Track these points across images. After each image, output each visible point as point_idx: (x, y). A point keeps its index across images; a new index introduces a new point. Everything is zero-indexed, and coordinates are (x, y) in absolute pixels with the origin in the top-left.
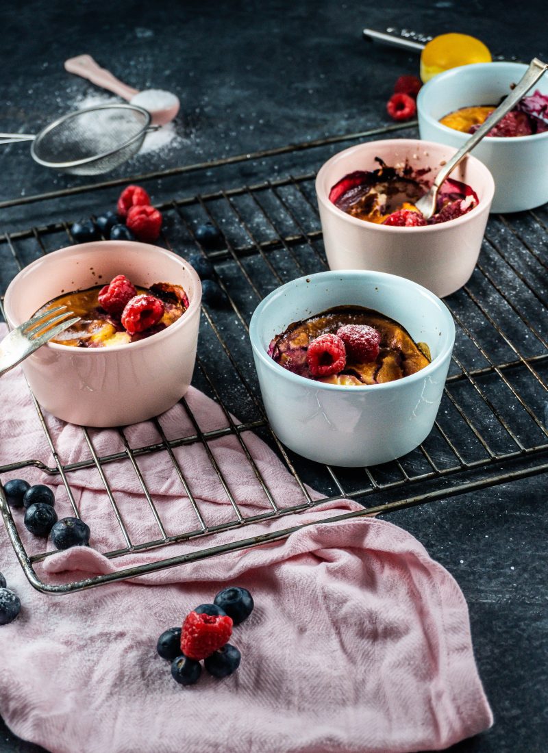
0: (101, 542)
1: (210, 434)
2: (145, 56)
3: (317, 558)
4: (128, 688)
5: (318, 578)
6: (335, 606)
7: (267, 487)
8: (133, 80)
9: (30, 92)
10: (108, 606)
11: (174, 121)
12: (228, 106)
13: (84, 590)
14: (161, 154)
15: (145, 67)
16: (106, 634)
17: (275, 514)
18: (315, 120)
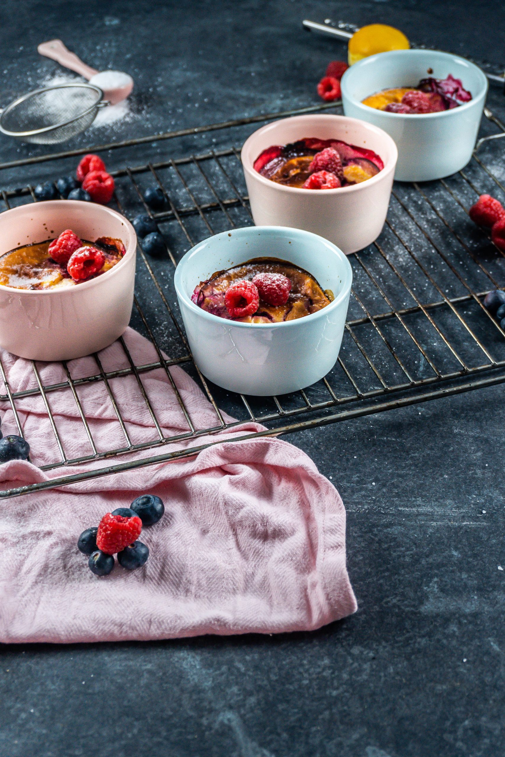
0: (39, 457)
1: (141, 367)
2: (110, 42)
3: (222, 470)
4: (51, 577)
5: (220, 488)
6: (233, 511)
7: (187, 412)
8: (97, 63)
9: (5, 72)
10: (39, 509)
11: (129, 98)
12: (179, 87)
13: (21, 495)
14: (114, 127)
15: (109, 51)
16: (36, 533)
17: (192, 435)
18: (253, 99)
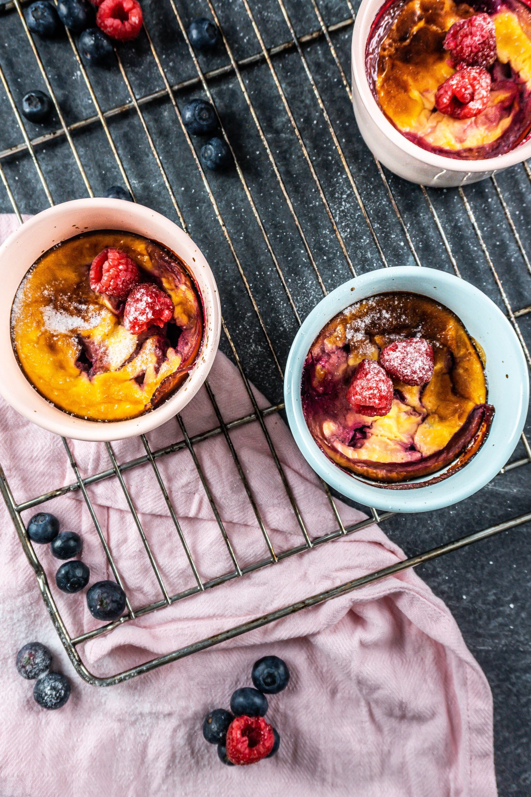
1: (231, 419)
16: (154, 713)
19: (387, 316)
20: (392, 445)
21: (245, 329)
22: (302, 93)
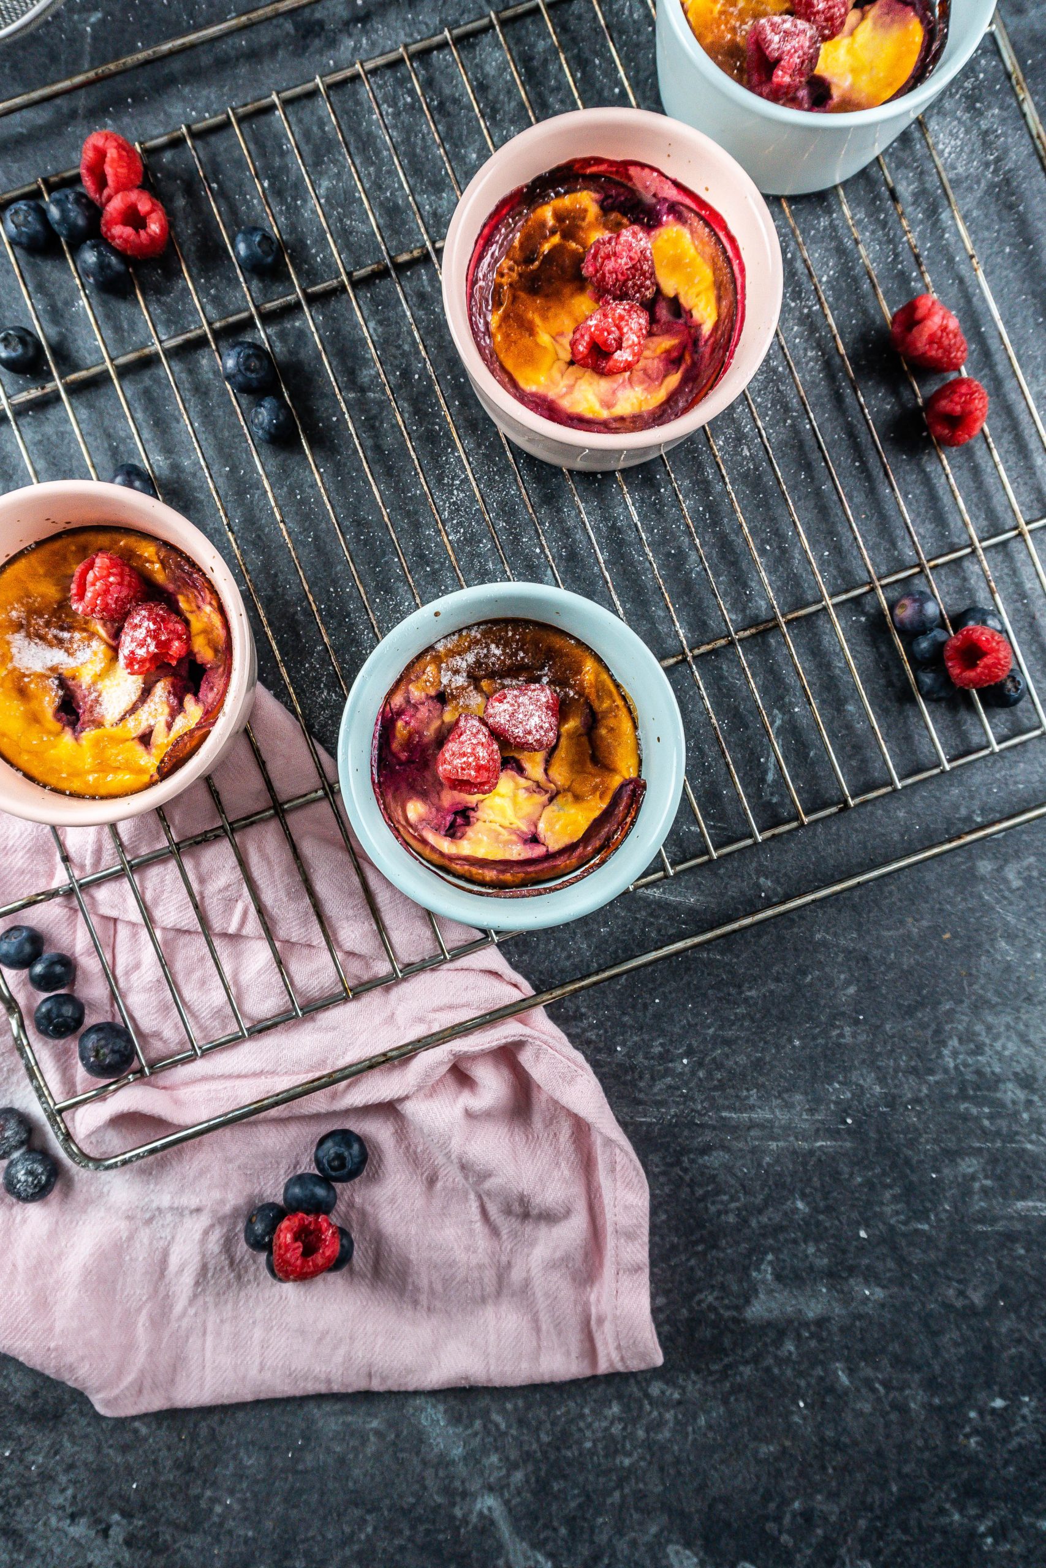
16: (177, 1208)
19: (498, 652)
20: (505, 835)
21: (313, 668)
22: (398, 335)
